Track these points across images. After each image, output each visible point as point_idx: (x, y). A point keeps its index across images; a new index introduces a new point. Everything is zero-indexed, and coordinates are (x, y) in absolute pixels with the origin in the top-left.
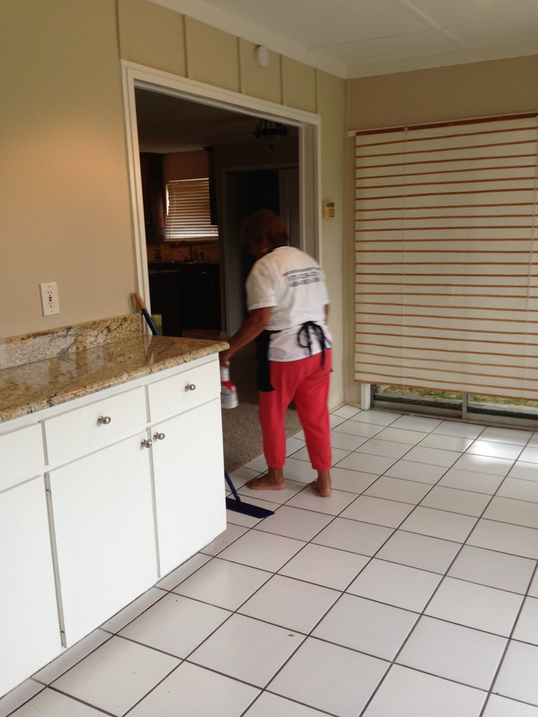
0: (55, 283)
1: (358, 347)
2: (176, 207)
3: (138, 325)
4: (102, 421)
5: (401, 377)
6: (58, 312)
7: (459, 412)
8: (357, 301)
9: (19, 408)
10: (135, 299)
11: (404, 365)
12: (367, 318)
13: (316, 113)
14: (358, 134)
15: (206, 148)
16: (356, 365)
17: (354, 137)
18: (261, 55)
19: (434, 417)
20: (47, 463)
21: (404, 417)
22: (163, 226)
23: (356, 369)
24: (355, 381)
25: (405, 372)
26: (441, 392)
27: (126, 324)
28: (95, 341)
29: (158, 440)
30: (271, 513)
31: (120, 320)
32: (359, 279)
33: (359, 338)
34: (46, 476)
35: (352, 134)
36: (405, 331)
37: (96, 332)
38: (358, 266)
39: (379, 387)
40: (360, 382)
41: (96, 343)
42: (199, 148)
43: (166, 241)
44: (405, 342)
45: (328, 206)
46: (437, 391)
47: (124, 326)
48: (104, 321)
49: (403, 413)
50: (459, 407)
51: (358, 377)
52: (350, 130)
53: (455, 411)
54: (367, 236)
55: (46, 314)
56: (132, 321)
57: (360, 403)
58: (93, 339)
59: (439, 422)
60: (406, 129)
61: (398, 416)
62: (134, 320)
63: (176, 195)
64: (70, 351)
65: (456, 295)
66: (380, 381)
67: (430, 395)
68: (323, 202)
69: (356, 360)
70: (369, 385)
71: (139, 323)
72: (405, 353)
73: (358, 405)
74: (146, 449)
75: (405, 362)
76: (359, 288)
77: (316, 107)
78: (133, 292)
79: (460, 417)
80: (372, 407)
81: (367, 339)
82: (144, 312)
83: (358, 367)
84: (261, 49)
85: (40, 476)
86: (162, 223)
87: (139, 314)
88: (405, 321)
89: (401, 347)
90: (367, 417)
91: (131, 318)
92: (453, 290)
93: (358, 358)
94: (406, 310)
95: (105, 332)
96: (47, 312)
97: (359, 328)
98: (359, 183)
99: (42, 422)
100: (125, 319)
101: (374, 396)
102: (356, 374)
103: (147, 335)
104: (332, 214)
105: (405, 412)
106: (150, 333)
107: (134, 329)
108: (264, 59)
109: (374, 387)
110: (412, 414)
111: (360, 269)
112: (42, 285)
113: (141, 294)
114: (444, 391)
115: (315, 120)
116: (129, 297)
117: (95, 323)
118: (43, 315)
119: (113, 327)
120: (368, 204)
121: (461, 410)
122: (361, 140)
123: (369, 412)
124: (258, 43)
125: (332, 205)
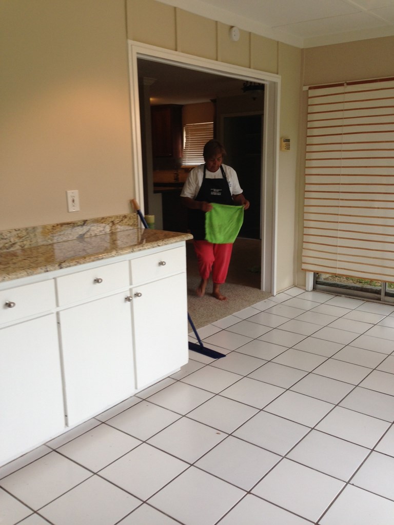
0: (77, 191)
1: (305, 245)
2: (190, 143)
3: (134, 221)
4: (97, 281)
5: (336, 268)
6: (78, 210)
7: (378, 296)
8: (305, 211)
9: (39, 268)
10: (133, 203)
11: (338, 259)
12: (312, 224)
13: (277, 74)
14: (310, 88)
15: (212, 100)
16: (303, 258)
17: (308, 91)
18: (233, 33)
19: (360, 298)
20: (57, 305)
21: (338, 297)
22: (180, 156)
23: (303, 261)
24: (302, 269)
25: (339, 265)
26: (369, 281)
27: (126, 220)
28: (103, 230)
29: (138, 298)
30: (223, 356)
31: (121, 217)
32: (307, 195)
33: (306, 238)
34: (58, 314)
35: (305, 88)
36: (340, 234)
37: (104, 225)
38: (307, 186)
39: (321, 275)
40: (305, 271)
41: (103, 232)
42: (208, 100)
43: (182, 167)
44: (340, 242)
45: (284, 141)
46: (367, 280)
47: (124, 221)
48: (110, 217)
49: (337, 294)
50: (378, 292)
51: (304, 266)
52: (304, 86)
53: (376, 295)
54: (314, 163)
55: (70, 211)
56: (130, 218)
57: (305, 286)
58: (102, 229)
59: (363, 302)
60: (345, 84)
61: (332, 296)
62: (131, 218)
63: (191, 134)
64: (86, 236)
65: (378, 208)
66: (320, 270)
67: (361, 283)
68: (281, 138)
69: (303, 254)
70: (313, 273)
71: (135, 219)
72: (339, 250)
73: (304, 287)
74: (128, 303)
75: (339, 258)
76: (307, 202)
77: (278, 70)
78: (132, 198)
79: (379, 299)
80: (314, 289)
81: (312, 239)
82: (139, 213)
83: (304, 259)
84: (234, 29)
85: (53, 313)
86: (181, 154)
87: (135, 214)
88: (341, 226)
89: (337, 246)
90: (310, 296)
91: (129, 216)
92: (376, 204)
93: (305, 253)
94: (341, 219)
95: (111, 224)
96: (71, 210)
97: (306, 231)
98: (309, 125)
99: (55, 279)
100: (125, 217)
101: (316, 281)
102: (303, 264)
103: (141, 228)
104: (288, 148)
105: (338, 294)
106: (143, 227)
107: (131, 224)
108: (236, 36)
109: (317, 275)
110: (343, 295)
111: (308, 188)
112: (68, 191)
113: (137, 201)
114: (372, 280)
115: (277, 79)
116: (129, 202)
117: (103, 218)
118: (68, 212)
119: (116, 221)
120: (316, 140)
121: (380, 294)
122: (312, 93)
123: (311, 293)
124: (232, 25)
125: (288, 141)
